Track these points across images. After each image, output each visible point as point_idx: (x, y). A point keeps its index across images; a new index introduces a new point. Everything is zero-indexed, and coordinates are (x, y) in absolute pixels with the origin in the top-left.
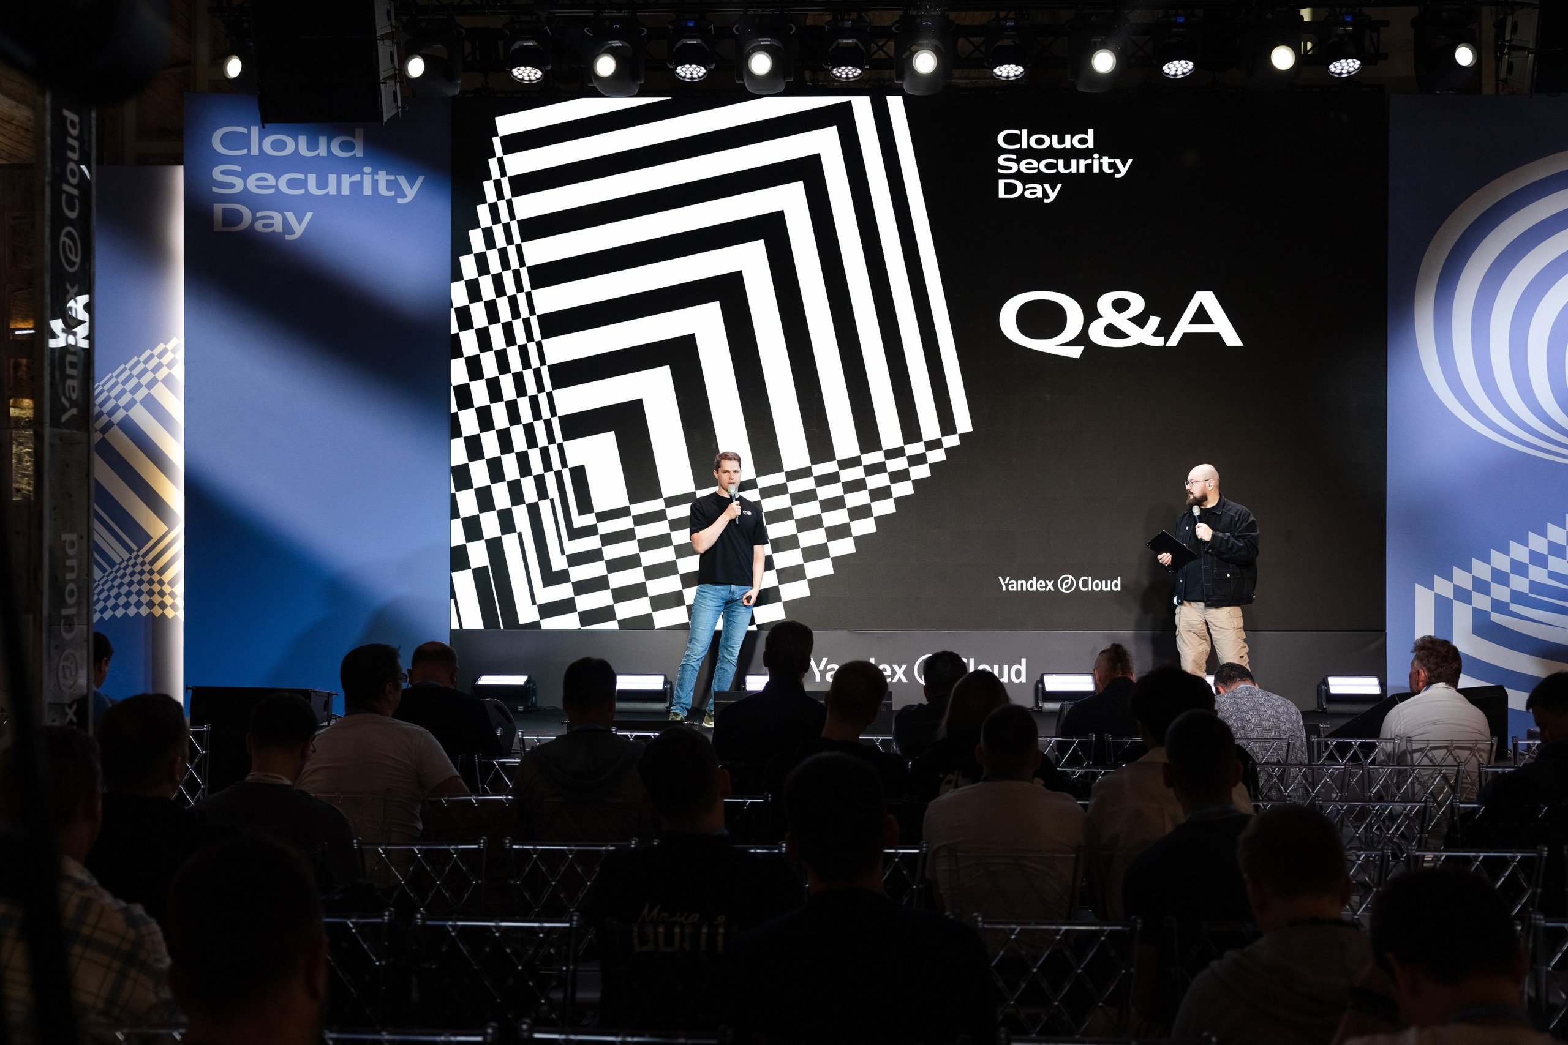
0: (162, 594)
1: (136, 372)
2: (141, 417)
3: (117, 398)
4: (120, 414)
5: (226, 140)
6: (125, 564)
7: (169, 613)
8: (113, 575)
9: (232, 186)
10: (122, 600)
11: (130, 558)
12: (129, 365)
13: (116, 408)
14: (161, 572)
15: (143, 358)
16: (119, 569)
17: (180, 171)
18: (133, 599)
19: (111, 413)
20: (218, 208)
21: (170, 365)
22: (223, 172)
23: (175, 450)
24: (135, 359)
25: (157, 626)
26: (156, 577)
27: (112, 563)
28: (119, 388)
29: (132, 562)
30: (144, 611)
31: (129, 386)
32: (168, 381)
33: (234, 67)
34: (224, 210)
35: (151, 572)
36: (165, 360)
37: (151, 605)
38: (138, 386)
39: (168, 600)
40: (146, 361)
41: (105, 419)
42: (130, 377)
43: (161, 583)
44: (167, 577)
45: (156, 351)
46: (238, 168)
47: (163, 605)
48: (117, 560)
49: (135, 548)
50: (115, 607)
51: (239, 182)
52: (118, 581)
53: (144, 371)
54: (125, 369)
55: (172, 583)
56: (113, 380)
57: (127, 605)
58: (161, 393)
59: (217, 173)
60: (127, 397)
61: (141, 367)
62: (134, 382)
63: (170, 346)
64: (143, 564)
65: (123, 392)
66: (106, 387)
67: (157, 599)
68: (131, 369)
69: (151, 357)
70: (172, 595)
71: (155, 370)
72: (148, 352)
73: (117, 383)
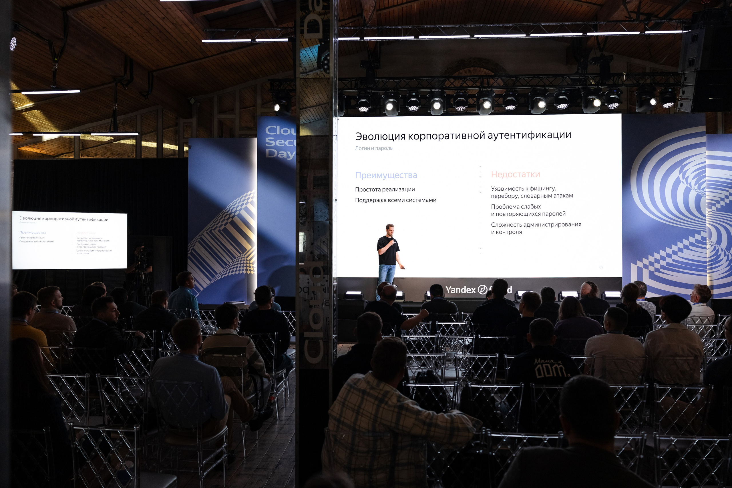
0: (250, 267)
1: (242, 200)
2: (244, 213)
3: (237, 208)
4: (237, 213)
5: (270, 130)
6: (239, 258)
7: (252, 273)
8: (235, 261)
9: (272, 144)
10: (238, 269)
11: (240, 256)
12: (240, 198)
13: (236, 211)
14: (250, 260)
15: (244, 196)
16: (237, 259)
17: (256, 139)
18: (241, 268)
19: (235, 212)
20: (267, 150)
21: (252, 198)
22: (269, 140)
23: (254, 223)
24: (242, 196)
25: (248, 276)
26: (248, 262)
27: (235, 258)
28: (237, 205)
29: (241, 257)
30: (245, 272)
31: (240, 204)
32: (252, 203)
33: (277, 108)
34: (269, 151)
35: (247, 260)
36: (251, 196)
37: (247, 270)
38: (243, 204)
39: (252, 269)
40: (245, 197)
41: (233, 214)
42: (240, 201)
43: (250, 263)
44: (251, 262)
45: (248, 194)
46: (273, 138)
47: (250, 270)
48: (237, 257)
49: (242, 253)
50: (236, 271)
51: (273, 143)
52: (237, 263)
53: (245, 200)
54: (239, 199)
55: (253, 264)
56: (235, 202)
57: (239, 270)
58: (250, 206)
59: (267, 140)
60: (240, 207)
61: (244, 198)
62: (241, 203)
63: (252, 192)
64: (244, 258)
65: (238, 206)
66: (233, 205)
67: (248, 268)
68: (241, 199)
69: (247, 195)
70: (253, 267)
71: (248, 199)
72: (246, 194)
73: (236, 203)
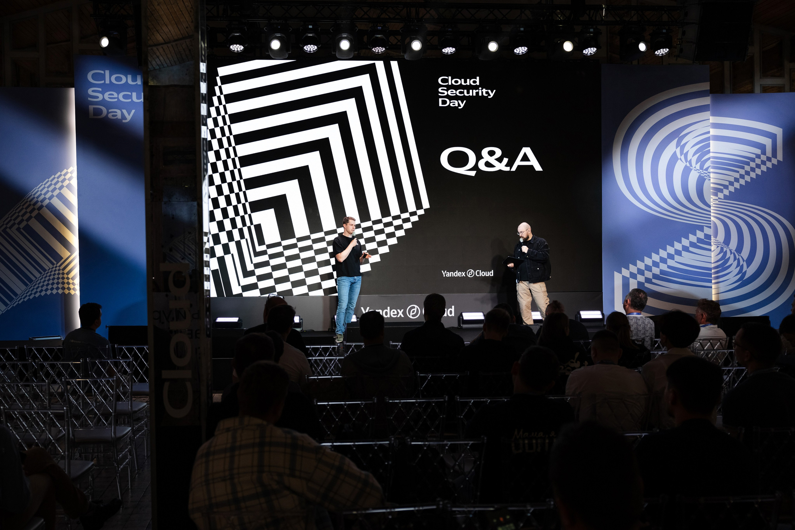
0: (68, 283)
1: (53, 182)
2: (57, 203)
3: (45, 194)
4: (47, 202)
5: (94, 77)
6: (51, 270)
7: (72, 292)
8: (45, 275)
9: (97, 97)
10: (50, 287)
11: (53, 268)
12: (50, 179)
13: (44, 199)
14: (68, 273)
15: (56, 176)
16: (48, 272)
17: (73, 90)
18: (55, 286)
19: (42, 201)
20: (91, 107)
21: (70, 179)
22: (93, 91)
23: (74, 219)
24: (53, 176)
25: (67, 299)
26: (65, 276)
27: (44, 270)
28: (46, 190)
30: (60, 291)
31: (50, 189)
32: (69, 187)
33: (105, 42)
34: (94, 108)
35: (63, 274)
36: (67, 177)
37: (63, 288)
38: (55, 189)
39: (71, 286)
40: (58, 177)
41: (39, 204)
42: (51, 185)
43: (68, 278)
44: (71, 276)
45: (63, 173)
46: (100, 89)
47: (69, 289)
48: (47, 268)
49: (55, 263)
50: (47, 290)
51: (101, 96)
52: (48, 278)
53: (58, 182)
54: (48, 181)
55: (73, 279)
56: (43, 186)
57: (52, 289)
58: (66, 193)
59: (90, 91)
60: (50, 194)
61: (56, 180)
62: (53, 187)
63: (69, 170)
64: (59, 270)
65: (48, 191)
66: (40, 189)
67: (66, 286)
68: (51, 181)
69: (60, 175)
70: (73, 284)
71: (62, 181)
72: (59, 173)
